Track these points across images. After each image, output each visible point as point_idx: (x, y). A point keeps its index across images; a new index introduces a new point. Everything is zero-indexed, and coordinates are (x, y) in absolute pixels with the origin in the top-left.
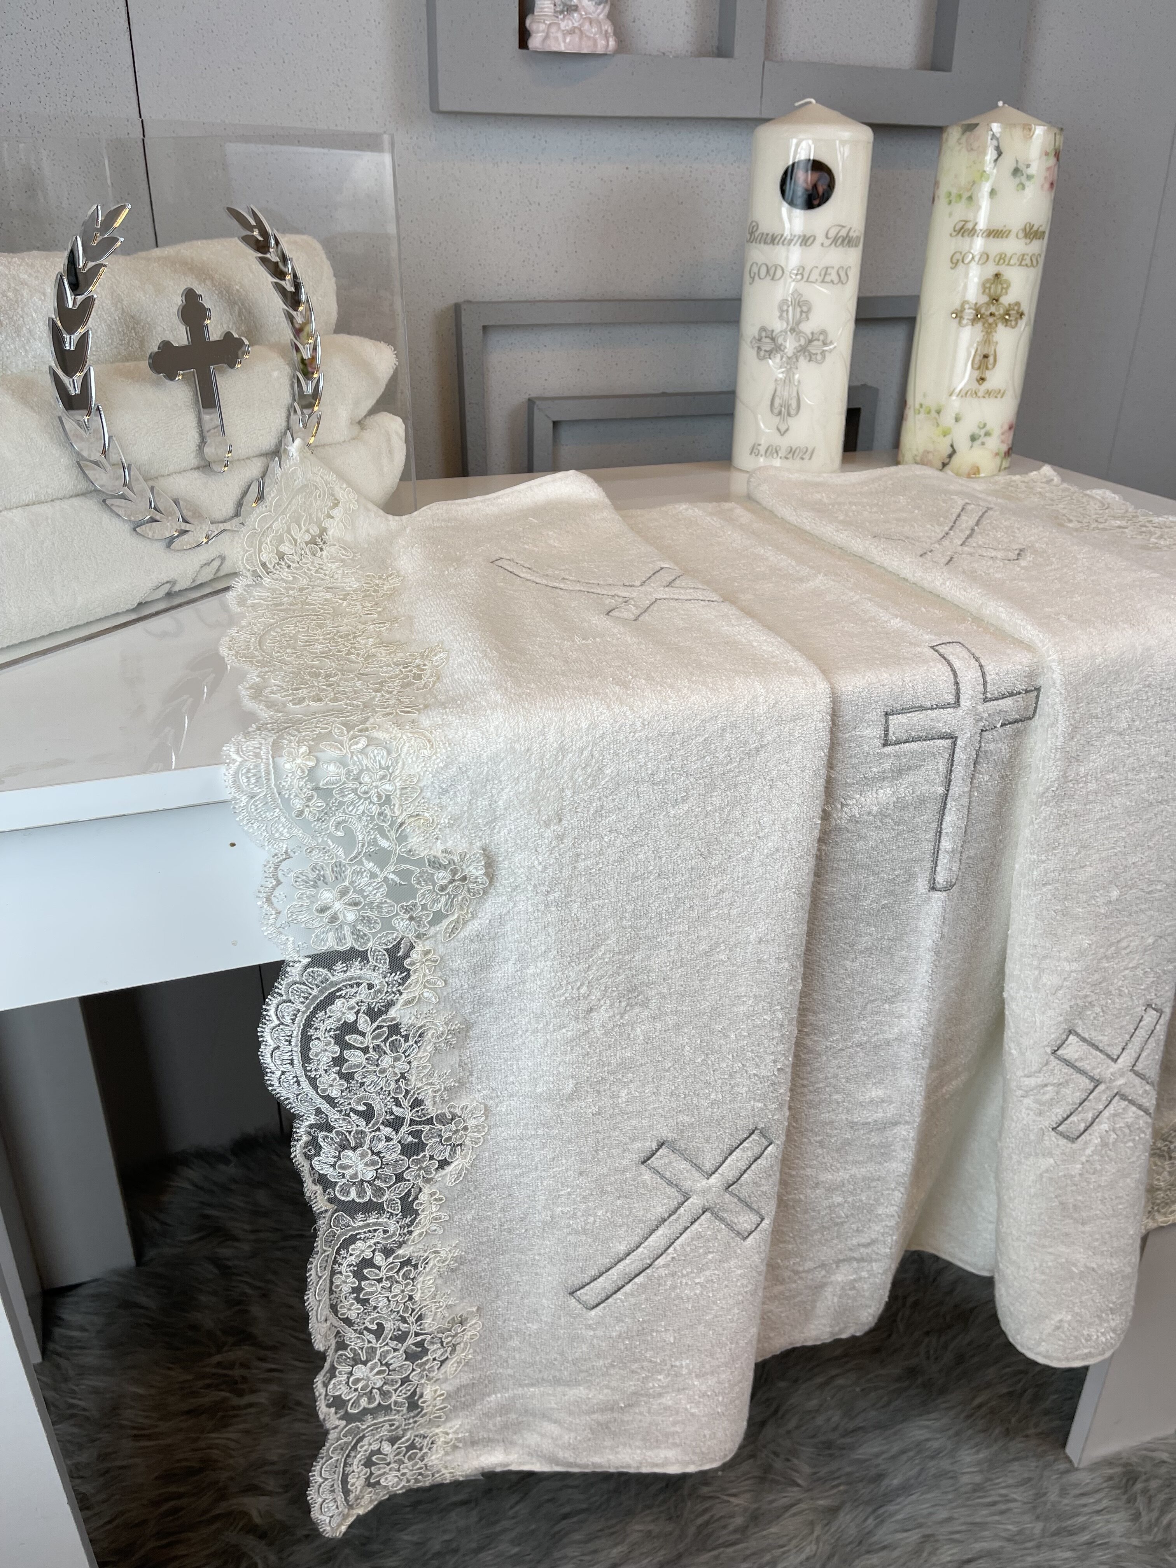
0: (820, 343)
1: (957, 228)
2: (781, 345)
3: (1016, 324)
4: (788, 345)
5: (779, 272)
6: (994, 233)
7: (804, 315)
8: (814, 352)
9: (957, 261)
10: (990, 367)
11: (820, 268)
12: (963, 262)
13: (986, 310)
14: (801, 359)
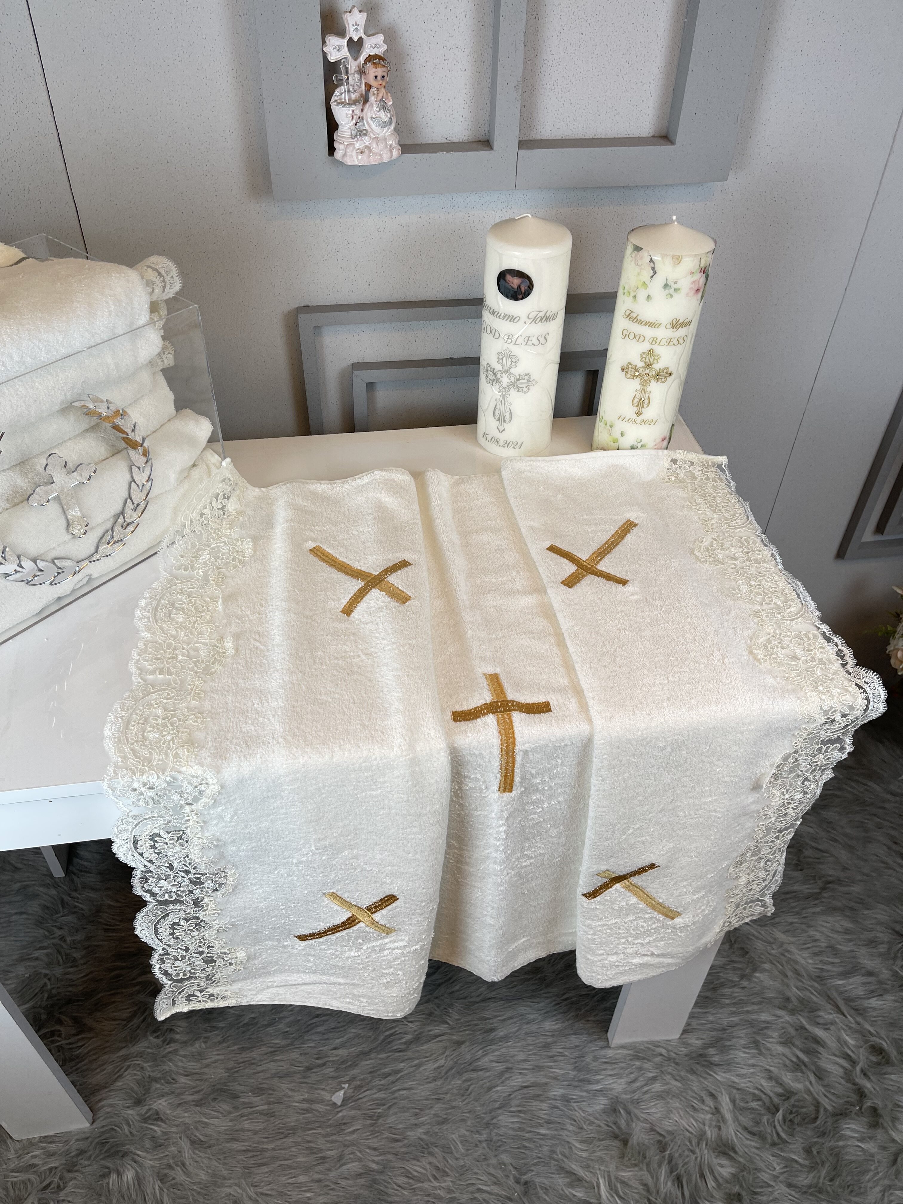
0: (526, 381)
1: (628, 314)
2: (499, 379)
3: (666, 380)
4: (503, 379)
6: (649, 324)
7: (513, 364)
8: (521, 386)
9: (626, 335)
10: (645, 406)
11: (524, 336)
12: (629, 337)
13: (643, 371)
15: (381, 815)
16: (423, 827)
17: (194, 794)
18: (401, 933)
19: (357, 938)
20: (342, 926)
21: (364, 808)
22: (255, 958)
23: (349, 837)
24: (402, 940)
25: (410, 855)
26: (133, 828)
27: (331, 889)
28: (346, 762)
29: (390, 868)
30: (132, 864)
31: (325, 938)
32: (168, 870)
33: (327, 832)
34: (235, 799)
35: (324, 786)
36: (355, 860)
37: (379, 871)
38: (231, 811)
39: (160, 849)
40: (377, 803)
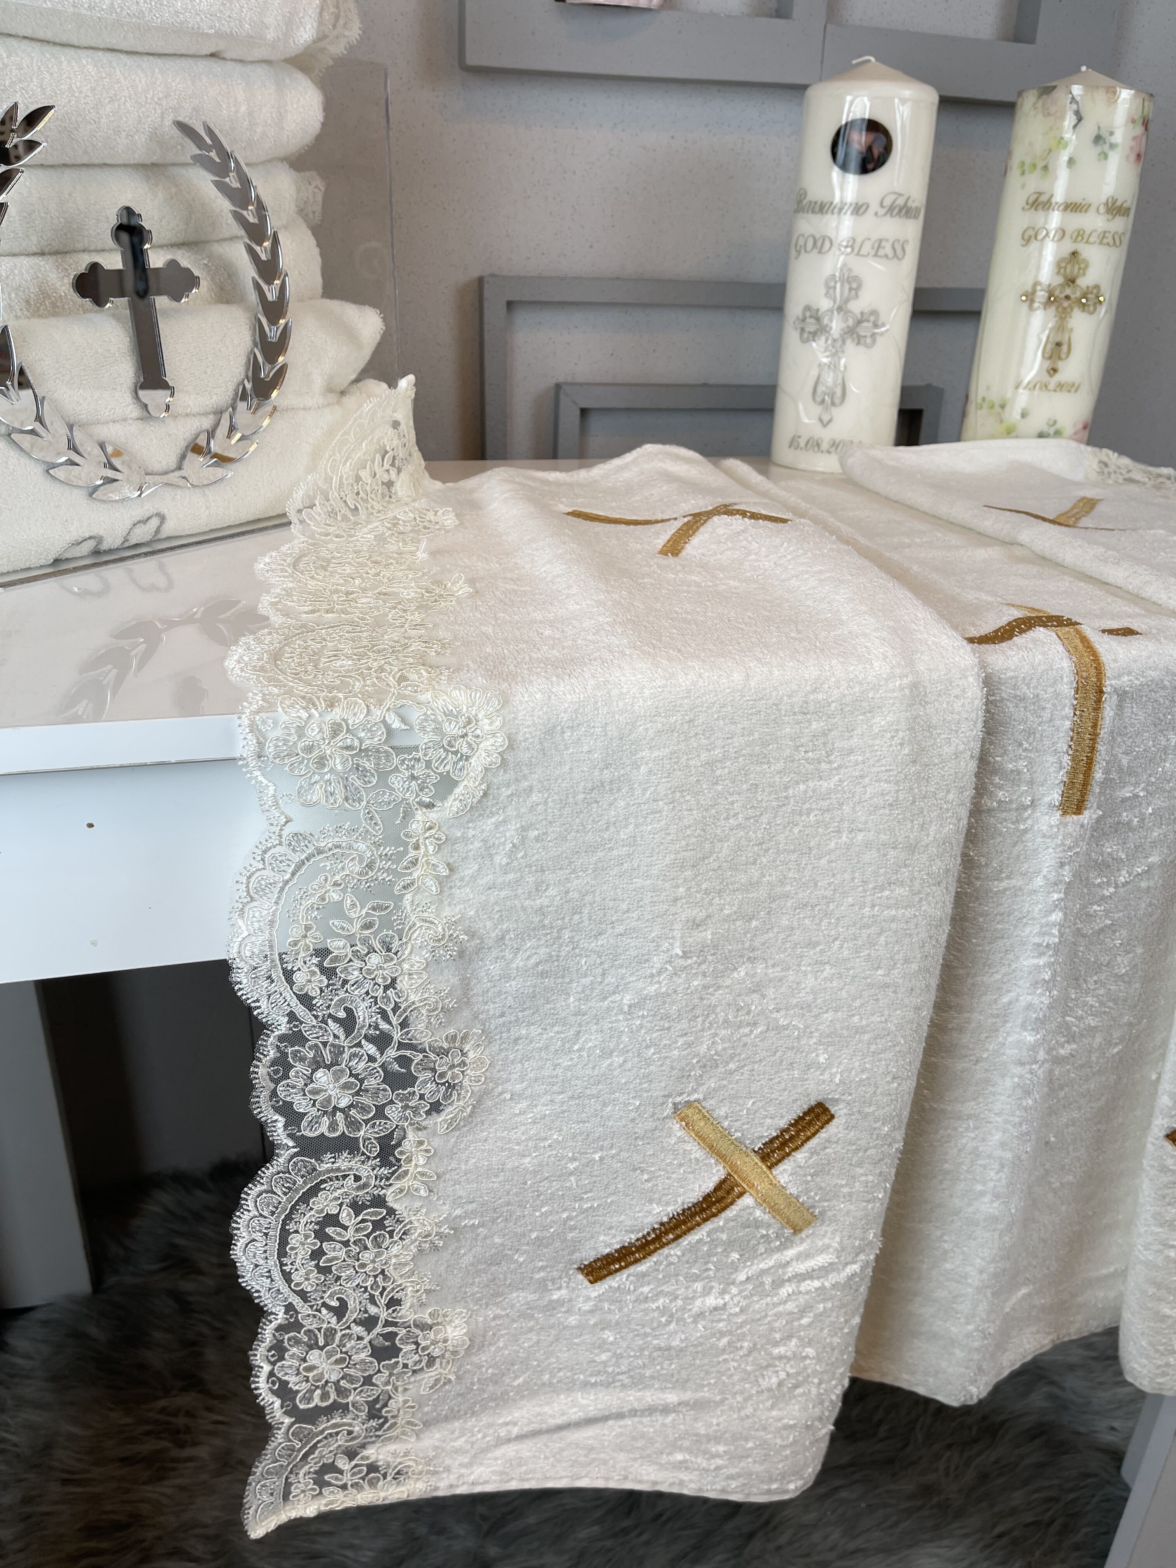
0: (870, 325)
1: (1031, 200)
2: (827, 326)
3: (1095, 309)
4: (834, 325)
5: (827, 244)
6: (1072, 207)
7: (853, 293)
8: (863, 334)
9: (1030, 237)
10: (1063, 356)
11: (873, 240)
12: (1036, 238)
13: (1061, 292)
14: (849, 342)
15: (829, 853)
16: (917, 884)
17: (441, 769)
18: (824, 1228)
19: (730, 1245)
20: (703, 1210)
21: (796, 830)
22: (481, 1347)
23: (754, 923)
24: (825, 1249)
25: (880, 972)
26: (286, 882)
27: (695, 1091)
28: (776, 689)
29: (829, 1016)
30: (264, 1009)
31: (654, 1258)
32: (341, 1033)
33: (711, 904)
34: (531, 789)
35: (725, 758)
36: (755, 996)
37: (807, 1027)
38: (511, 831)
39: (336, 959)
40: (827, 816)
